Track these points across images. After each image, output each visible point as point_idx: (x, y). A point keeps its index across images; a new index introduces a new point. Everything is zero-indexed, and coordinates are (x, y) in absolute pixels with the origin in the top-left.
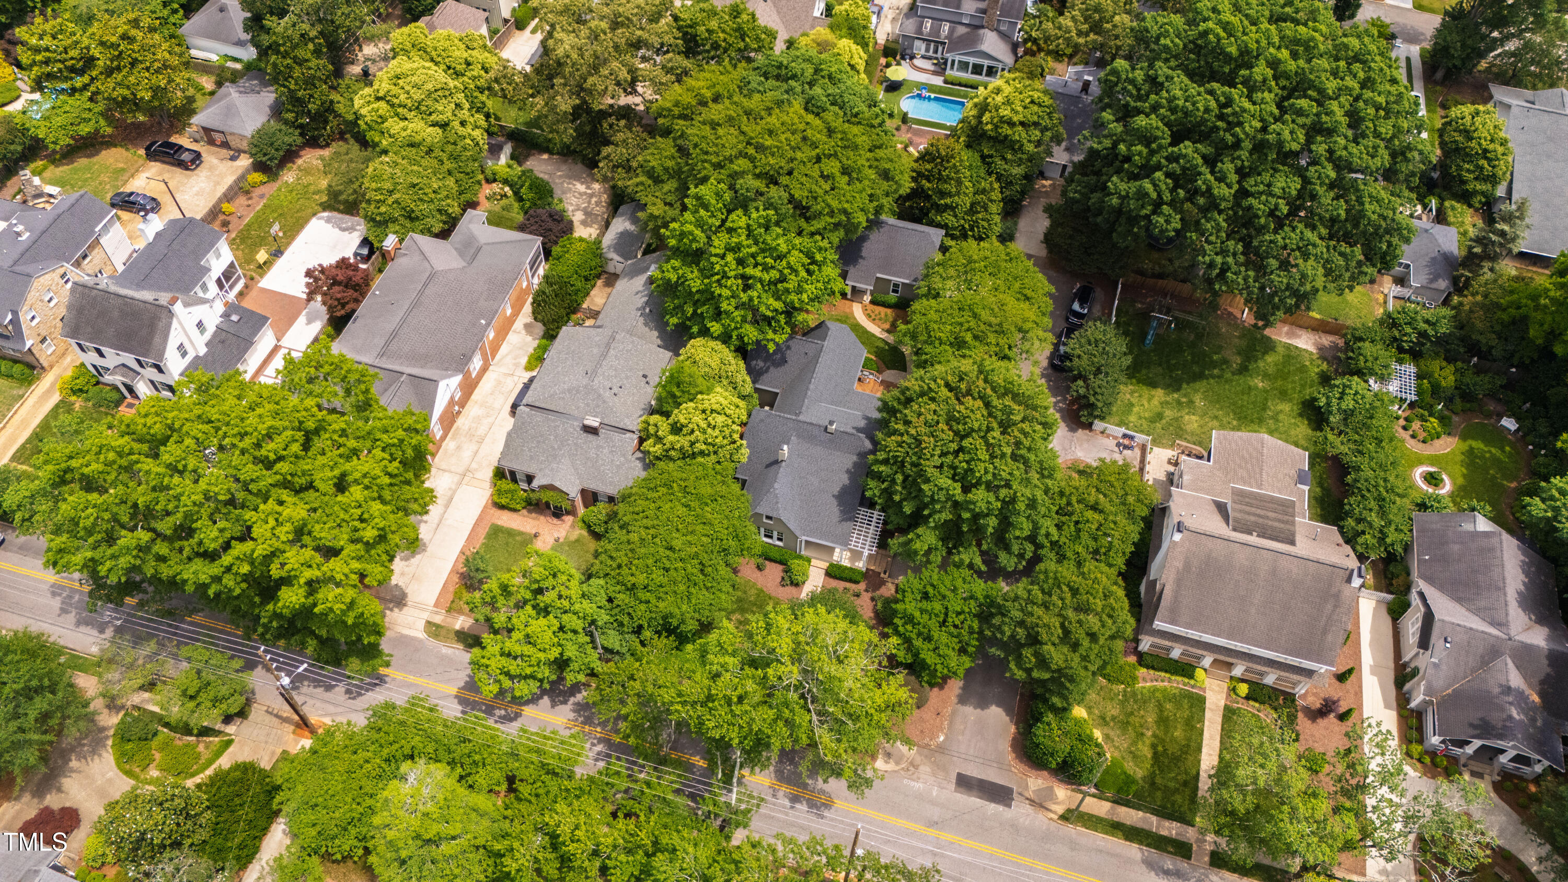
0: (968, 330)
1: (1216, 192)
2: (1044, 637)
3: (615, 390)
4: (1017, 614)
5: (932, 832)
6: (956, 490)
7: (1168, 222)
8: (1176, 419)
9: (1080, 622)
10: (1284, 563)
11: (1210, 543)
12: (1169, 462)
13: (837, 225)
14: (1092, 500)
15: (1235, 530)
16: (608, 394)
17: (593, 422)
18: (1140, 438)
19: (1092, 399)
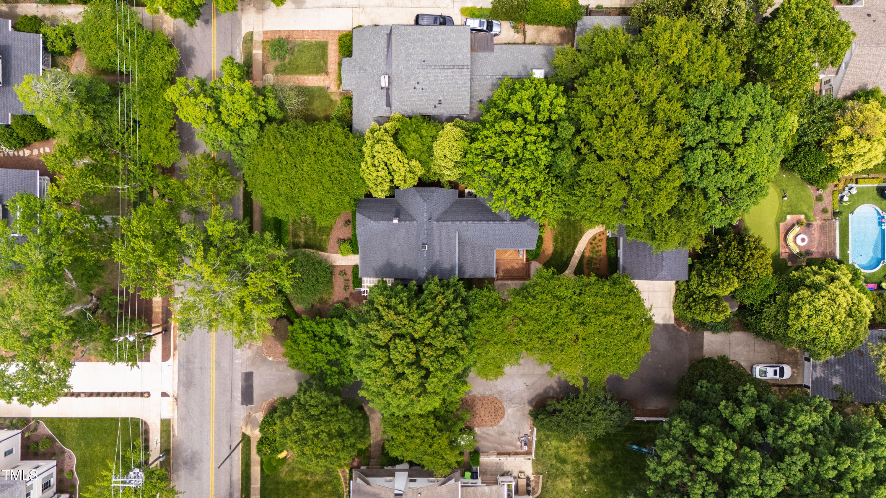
3: (418, 87)
5: (213, 365)
12: (519, 473)
16: (413, 83)
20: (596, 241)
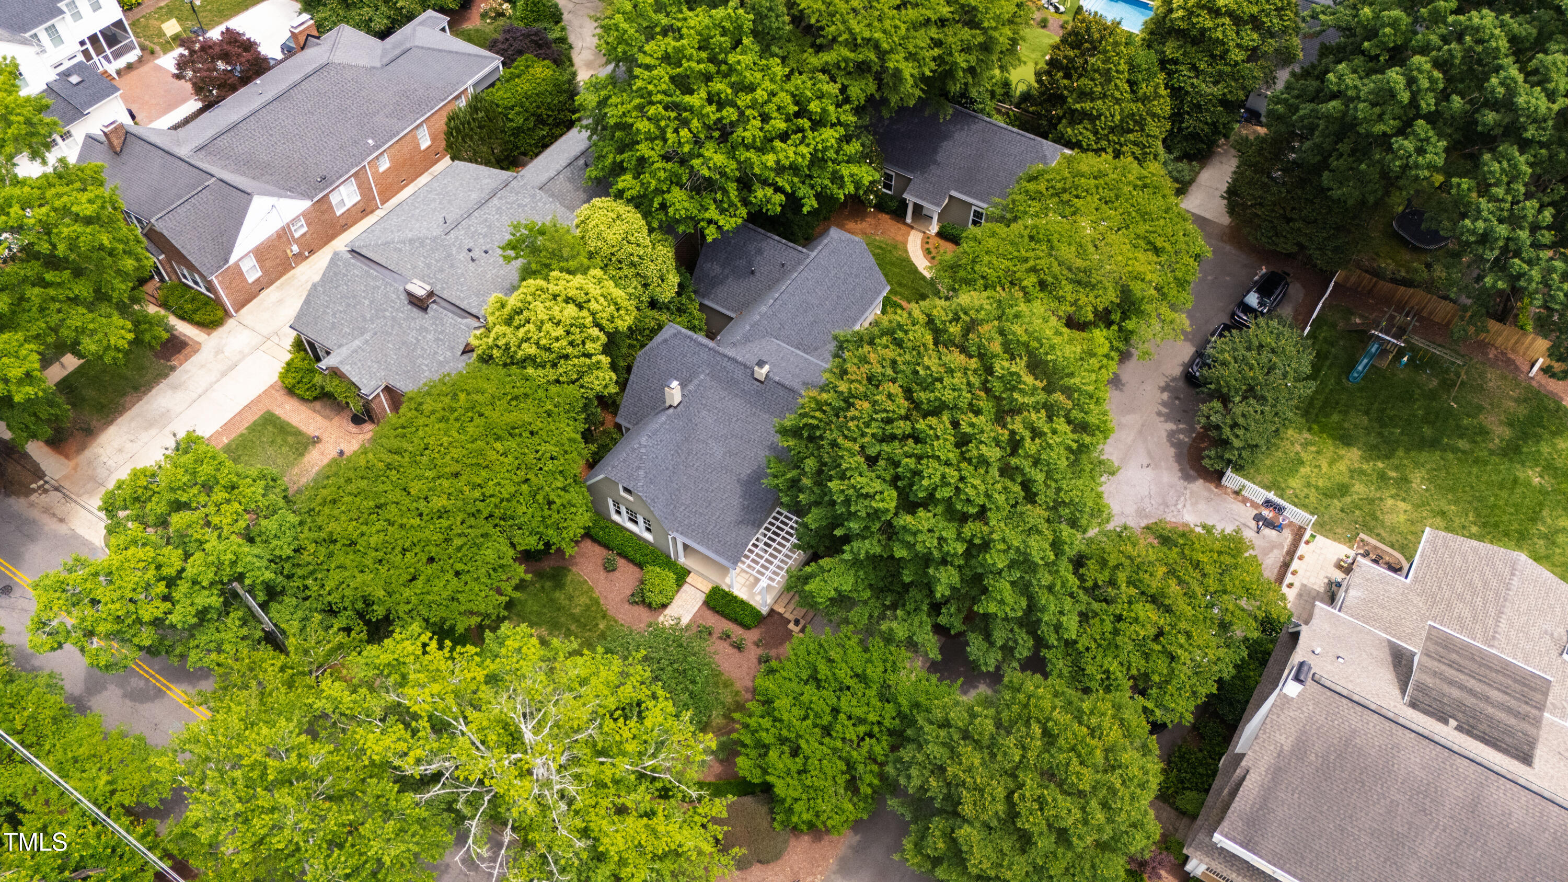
0: (1034, 270)
1: (1521, 100)
2: (967, 809)
3: (476, 254)
4: (936, 751)
6: (889, 500)
7: (1421, 151)
8: (1371, 501)
9: (1041, 802)
10: (1497, 792)
11: (1354, 716)
12: (1339, 567)
13: (862, 68)
14: (1154, 585)
15: (1413, 705)
16: (463, 256)
17: (420, 290)
18: (1295, 514)
19: (1227, 432)
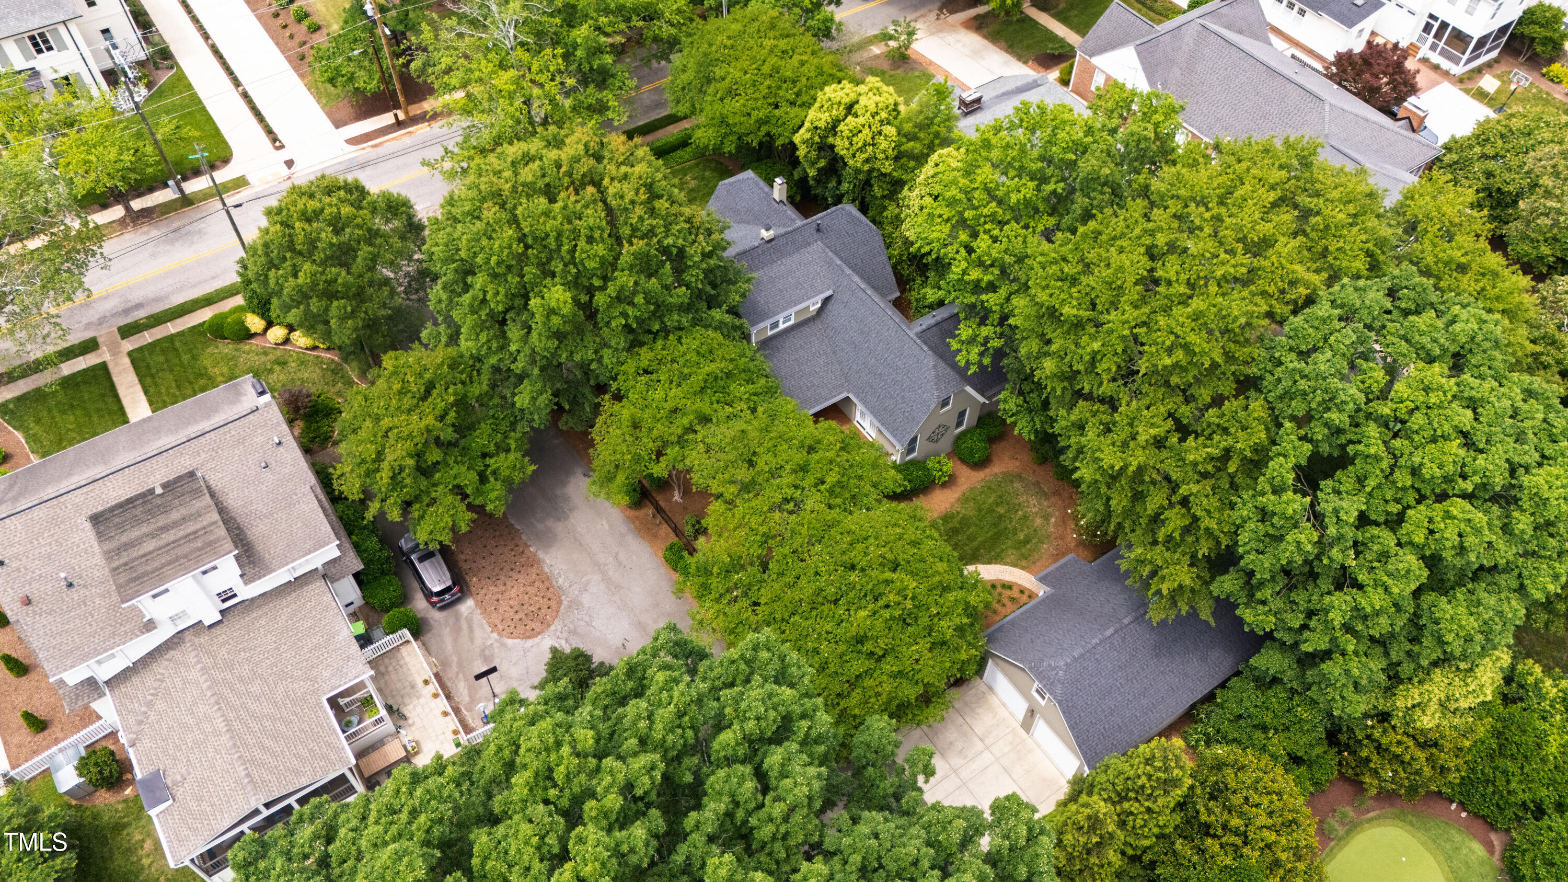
15: (192, 475)
20: (1008, 593)
